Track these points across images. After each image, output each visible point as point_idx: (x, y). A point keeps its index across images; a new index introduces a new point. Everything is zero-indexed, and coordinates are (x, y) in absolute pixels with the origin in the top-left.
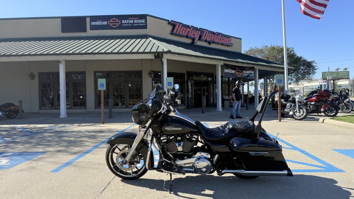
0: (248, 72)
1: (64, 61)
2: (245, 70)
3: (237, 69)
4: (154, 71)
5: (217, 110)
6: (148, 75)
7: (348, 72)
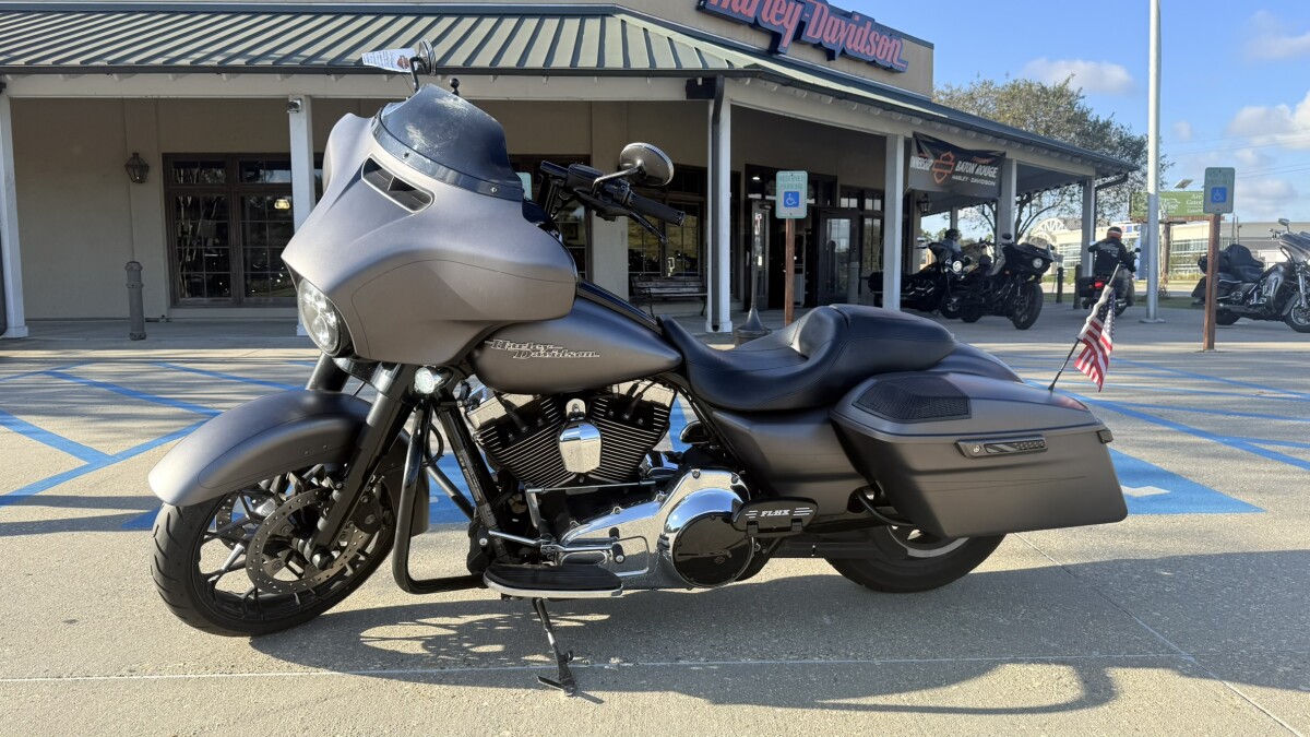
1: (309, 99)
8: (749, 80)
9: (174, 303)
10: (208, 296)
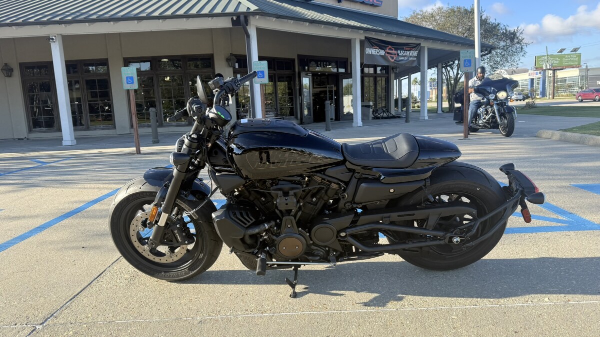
0: (408, 52)
1: (60, 38)
2: (403, 49)
3: (388, 48)
4: (236, 56)
5: (354, 125)
6: (224, 63)
7: (579, 56)
8: (257, 17)
9: (30, 131)
10: (45, 127)
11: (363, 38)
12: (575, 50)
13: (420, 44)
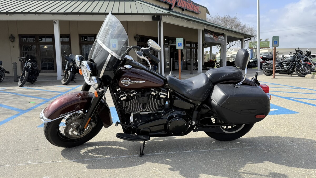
4: (140, 36)
5: (198, 72)
11: (203, 29)
12: (267, 40)
13: (224, 33)
